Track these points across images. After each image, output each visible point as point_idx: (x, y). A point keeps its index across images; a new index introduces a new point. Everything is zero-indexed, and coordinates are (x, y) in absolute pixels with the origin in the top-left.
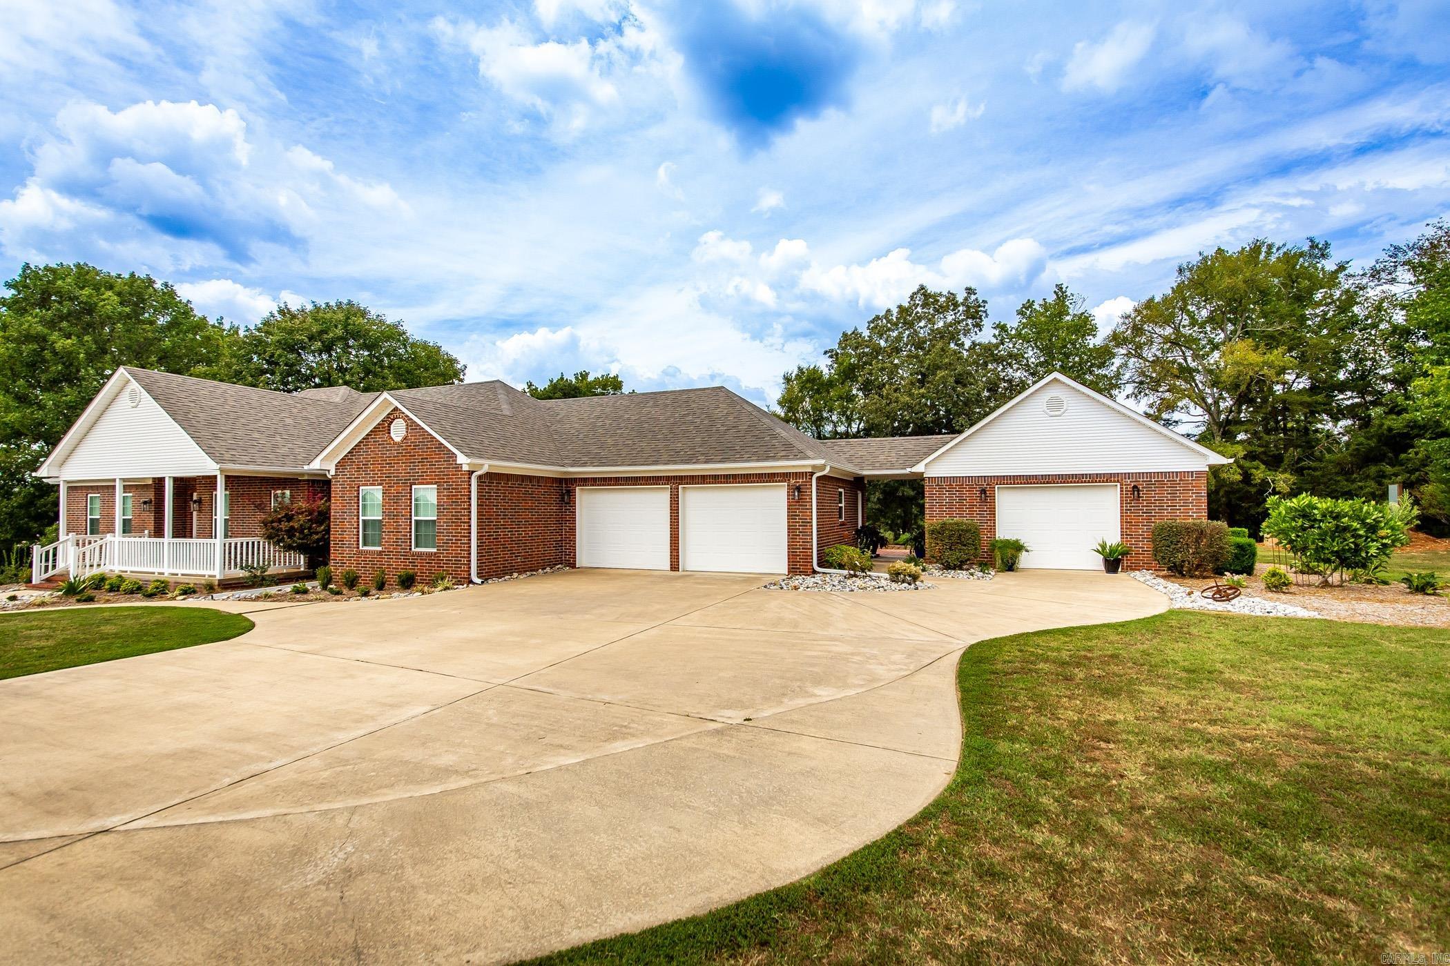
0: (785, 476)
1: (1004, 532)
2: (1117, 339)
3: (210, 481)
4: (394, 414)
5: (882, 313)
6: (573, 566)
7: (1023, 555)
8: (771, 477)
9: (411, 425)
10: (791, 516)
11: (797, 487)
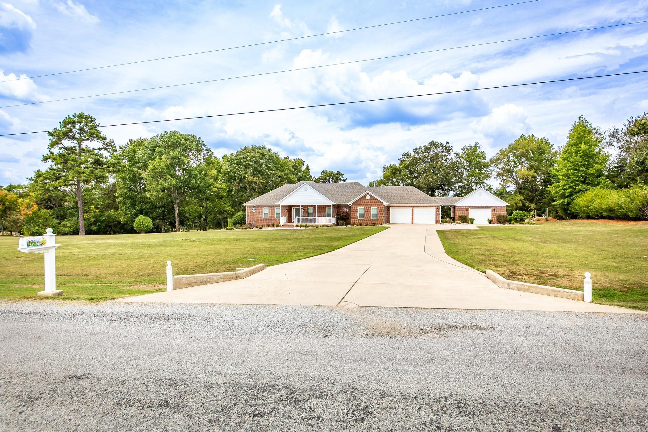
0: (435, 206)
1: (471, 217)
2: (492, 162)
3: (330, 206)
4: (368, 194)
5: (418, 147)
6: (390, 223)
7: (474, 221)
8: (432, 206)
9: (371, 196)
10: (436, 213)
11: (437, 208)
